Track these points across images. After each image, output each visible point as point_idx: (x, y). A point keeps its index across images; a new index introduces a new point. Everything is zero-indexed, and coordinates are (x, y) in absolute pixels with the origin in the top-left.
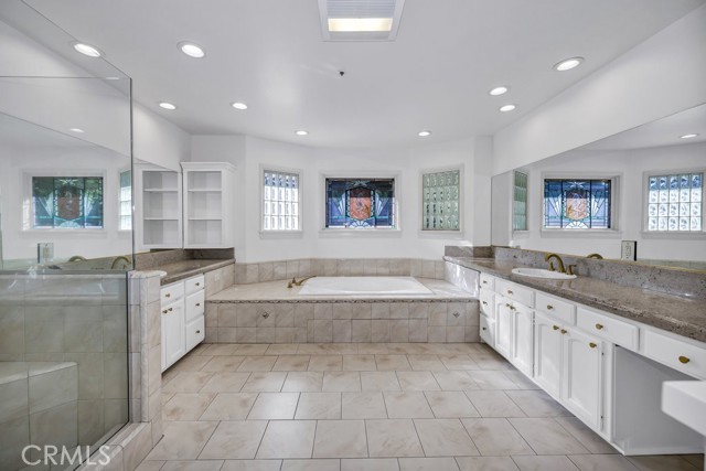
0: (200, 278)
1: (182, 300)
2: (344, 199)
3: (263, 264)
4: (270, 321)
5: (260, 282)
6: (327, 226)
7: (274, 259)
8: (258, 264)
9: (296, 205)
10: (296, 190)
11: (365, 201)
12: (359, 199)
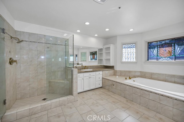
0: (101, 72)
1: (95, 76)
2: (156, 49)
3: (122, 71)
4: (114, 87)
5: (120, 76)
6: (148, 60)
7: (126, 70)
8: (120, 71)
9: (135, 53)
10: (135, 49)
11: (168, 49)
12: (164, 49)
